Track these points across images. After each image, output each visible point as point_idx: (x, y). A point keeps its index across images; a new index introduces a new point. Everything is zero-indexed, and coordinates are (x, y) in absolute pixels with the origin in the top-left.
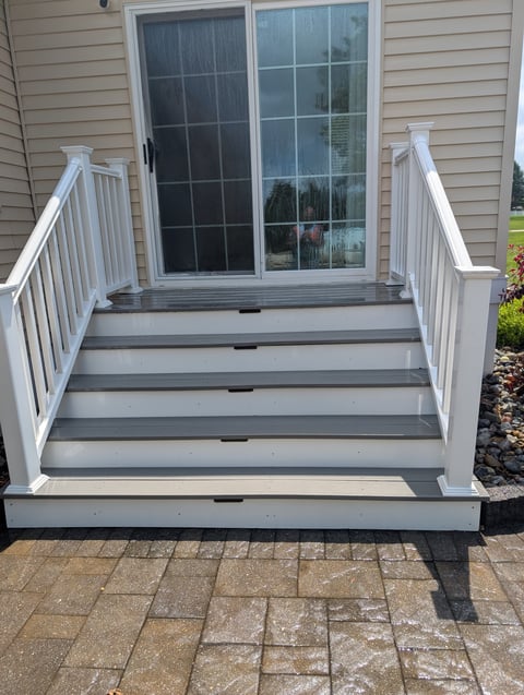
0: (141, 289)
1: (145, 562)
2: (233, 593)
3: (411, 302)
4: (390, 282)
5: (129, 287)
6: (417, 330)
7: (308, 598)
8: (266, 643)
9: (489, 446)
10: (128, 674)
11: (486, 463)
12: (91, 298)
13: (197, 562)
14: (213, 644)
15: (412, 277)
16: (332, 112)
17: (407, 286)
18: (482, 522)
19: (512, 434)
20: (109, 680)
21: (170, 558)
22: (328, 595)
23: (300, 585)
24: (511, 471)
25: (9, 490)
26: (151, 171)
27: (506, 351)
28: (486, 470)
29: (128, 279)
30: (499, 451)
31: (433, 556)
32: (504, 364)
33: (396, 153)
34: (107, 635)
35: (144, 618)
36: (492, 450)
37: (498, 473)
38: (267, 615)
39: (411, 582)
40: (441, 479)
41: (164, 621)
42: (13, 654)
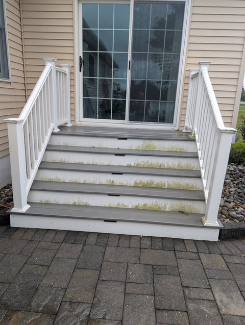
0: (71, 125)
1: (73, 246)
2: (112, 260)
3: (194, 140)
4: (184, 131)
5: (66, 123)
6: (197, 153)
7: (144, 264)
8: (127, 281)
9: (223, 206)
10: (68, 290)
11: (222, 213)
12: (51, 127)
13: (96, 246)
14: (104, 280)
15: (196, 129)
16: (165, 52)
17: (193, 133)
18: (220, 237)
19: (233, 202)
20: (60, 292)
21: (84, 245)
22: (153, 264)
23: (141, 259)
24: (232, 217)
25: (13, 210)
26: (80, 71)
27: (232, 165)
28: (222, 216)
29: (66, 120)
30: (227, 209)
31: (198, 250)
32: (231, 171)
33: (192, 73)
34: (58, 274)
35: (74, 268)
36: (225, 208)
37: (227, 218)
38: (127, 270)
39: (188, 260)
40: (203, 218)
41: (83, 270)
42: (18, 279)
